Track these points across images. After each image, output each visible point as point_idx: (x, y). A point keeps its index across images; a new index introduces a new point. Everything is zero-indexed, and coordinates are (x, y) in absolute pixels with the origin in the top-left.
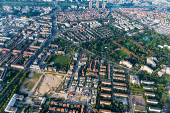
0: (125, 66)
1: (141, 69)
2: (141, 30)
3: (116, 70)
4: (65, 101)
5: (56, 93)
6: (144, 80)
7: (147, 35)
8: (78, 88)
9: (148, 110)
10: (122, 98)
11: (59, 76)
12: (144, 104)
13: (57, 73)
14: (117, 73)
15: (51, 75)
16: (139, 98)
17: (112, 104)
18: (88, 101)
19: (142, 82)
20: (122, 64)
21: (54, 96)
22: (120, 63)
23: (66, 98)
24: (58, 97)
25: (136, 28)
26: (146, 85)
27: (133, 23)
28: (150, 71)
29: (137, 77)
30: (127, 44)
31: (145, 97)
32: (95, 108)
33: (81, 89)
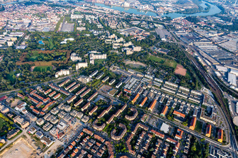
0: (63, 76)
1: (77, 69)
2: (24, 36)
3: (62, 85)
4: (65, 146)
5: (46, 153)
6: (90, 74)
7: (38, 39)
8: (59, 126)
9: (117, 89)
10: (96, 97)
11: (19, 141)
12: (111, 88)
13: (9, 142)
14: (66, 86)
15: (6, 150)
16: (103, 87)
17: (99, 106)
18: (81, 124)
19: (91, 76)
20: (59, 77)
21: (49, 156)
22: (57, 76)
23: (62, 143)
24: (53, 152)
25: (18, 37)
26: (96, 76)
27: (5, 34)
28: (85, 65)
29: (83, 76)
30: (34, 57)
31: (106, 83)
32: (94, 120)
33: (62, 123)
